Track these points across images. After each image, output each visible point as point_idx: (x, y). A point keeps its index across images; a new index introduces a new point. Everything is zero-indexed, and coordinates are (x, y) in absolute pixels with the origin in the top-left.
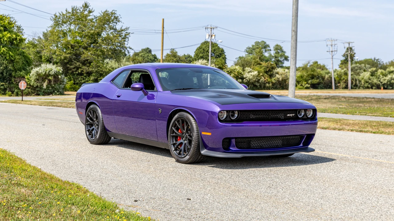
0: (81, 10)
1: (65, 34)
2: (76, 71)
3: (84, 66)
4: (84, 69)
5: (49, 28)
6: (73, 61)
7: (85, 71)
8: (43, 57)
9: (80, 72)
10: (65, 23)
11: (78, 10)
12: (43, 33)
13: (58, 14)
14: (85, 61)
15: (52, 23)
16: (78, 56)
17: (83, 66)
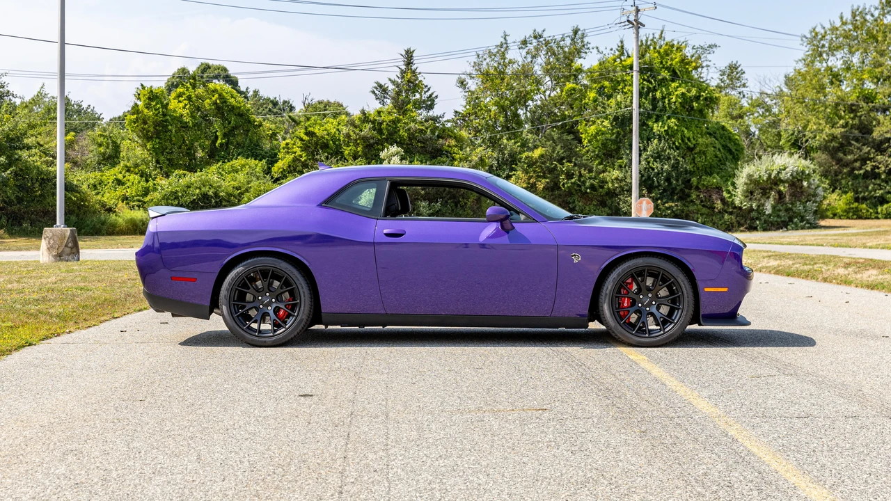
0: (876, 13)
1: (836, 78)
2: (860, 168)
3: (881, 155)
4: (880, 163)
5: (797, 62)
6: (853, 142)
7: (883, 169)
8: (784, 135)
9: (869, 169)
10: (838, 48)
11: (866, 14)
12: (786, 77)
13: (819, 29)
14: (882, 142)
15: (803, 51)
16: (866, 129)
17: (877, 155)
